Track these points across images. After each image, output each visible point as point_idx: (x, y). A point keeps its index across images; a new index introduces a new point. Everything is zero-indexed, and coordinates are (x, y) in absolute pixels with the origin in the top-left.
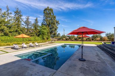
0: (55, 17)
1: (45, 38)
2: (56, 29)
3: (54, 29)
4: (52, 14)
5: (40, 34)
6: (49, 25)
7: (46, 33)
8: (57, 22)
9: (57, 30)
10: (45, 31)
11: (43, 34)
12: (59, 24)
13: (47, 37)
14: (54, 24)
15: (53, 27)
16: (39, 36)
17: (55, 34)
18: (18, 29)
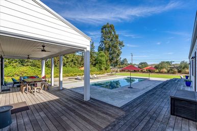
0: (117, 37)
1: (103, 68)
2: (118, 55)
3: (115, 55)
4: (113, 33)
5: (96, 63)
6: (108, 49)
7: (104, 61)
8: (121, 44)
9: (120, 56)
10: (103, 59)
11: (100, 63)
12: (123, 46)
13: (106, 66)
14: (116, 47)
15: (114, 52)
16: (95, 65)
17: (116, 62)
18: (74, 59)
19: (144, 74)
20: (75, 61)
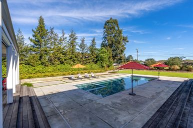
0: (120, 32)
1: (104, 65)
2: (122, 51)
3: (118, 51)
4: (116, 28)
5: (98, 60)
6: (111, 45)
7: (105, 58)
8: (125, 39)
9: (124, 53)
10: (105, 56)
11: (102, 60)
12: (128, 42)
13: (108, 63)
14: (119, 43)
15: (118, 48)
16: (96, 62)
17: (120, 59)
18: (73, 56)
19: (151, 71)
20: (75, 59)
